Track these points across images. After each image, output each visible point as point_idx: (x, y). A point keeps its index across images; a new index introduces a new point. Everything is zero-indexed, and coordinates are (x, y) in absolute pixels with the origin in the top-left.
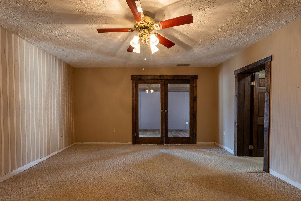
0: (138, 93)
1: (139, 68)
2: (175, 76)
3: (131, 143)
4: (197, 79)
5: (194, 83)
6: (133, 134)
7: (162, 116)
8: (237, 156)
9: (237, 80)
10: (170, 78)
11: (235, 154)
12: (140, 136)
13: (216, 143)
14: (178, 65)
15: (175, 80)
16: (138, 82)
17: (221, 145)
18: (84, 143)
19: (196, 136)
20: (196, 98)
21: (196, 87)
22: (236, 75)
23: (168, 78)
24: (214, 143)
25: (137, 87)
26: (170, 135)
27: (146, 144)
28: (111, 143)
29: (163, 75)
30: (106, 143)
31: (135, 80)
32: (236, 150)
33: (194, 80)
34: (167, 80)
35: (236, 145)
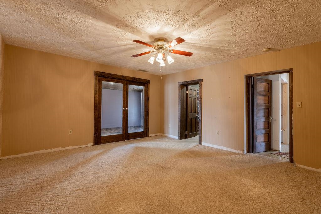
0: (101, 90)
1: (103, 65)
2: (135, 78)
3: (92, 144)
4: (150, 83)
5: (148, 86)
6: (95, 133)
7: (124, 114)
8: (181, 139)
9: (180, 88)
10: (131, 80)
11: (179, 139)
12: (102, 135)
13: (161, 134)
14: (140, 70)
15: (134, 82)
16: (101, 79)
17: (166, 135)
18: (20, 154)
19: (149, 130)
20: (149, 98)
21: (149, 89)
22: (180, 85)
23: (130, 79)
24: (160, 134)
25: (100, 84)
26: (130, 131)
27: (109, 143)
28: (66, 148)
29: (125, 76)
30: (60, 149)
31: (99, 77)
32: (180, 136)
33: (148, 84)
34: (128, 81)
35: (180, 132)
